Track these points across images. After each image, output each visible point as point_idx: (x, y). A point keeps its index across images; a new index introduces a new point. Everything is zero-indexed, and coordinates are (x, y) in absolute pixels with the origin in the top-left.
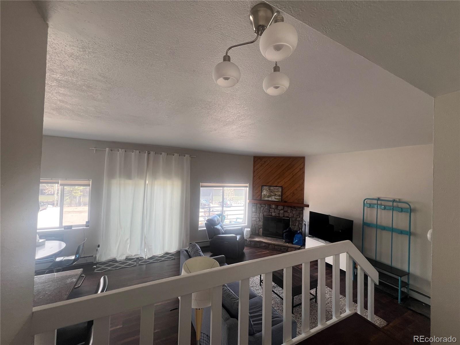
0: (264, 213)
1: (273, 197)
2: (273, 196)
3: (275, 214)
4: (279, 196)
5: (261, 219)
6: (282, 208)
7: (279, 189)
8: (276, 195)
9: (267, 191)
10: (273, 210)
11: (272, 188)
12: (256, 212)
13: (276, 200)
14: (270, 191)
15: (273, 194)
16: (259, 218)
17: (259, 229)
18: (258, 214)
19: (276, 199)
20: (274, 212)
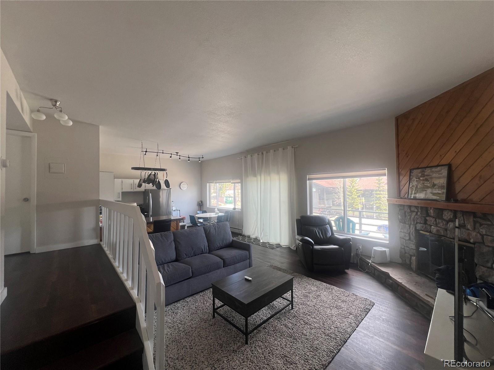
0: (417, 225)
1: (429, 191)
2: (428, 187)
3: (438, 231)
4: (442, 187)
5: (412, 237)
6: (452, 217)
7: (443, 171)
8: (434, 185)
9: (419, 178)
10: (433, 220)
11: (428, 171)
12: (405, 223)
13: (435, 197)
14: (424, 178)
15: (429, 185)
16: (409, 234)
17: (411, 256)
18: (407, 226)
19: (434, 194)
20: (436, 225)
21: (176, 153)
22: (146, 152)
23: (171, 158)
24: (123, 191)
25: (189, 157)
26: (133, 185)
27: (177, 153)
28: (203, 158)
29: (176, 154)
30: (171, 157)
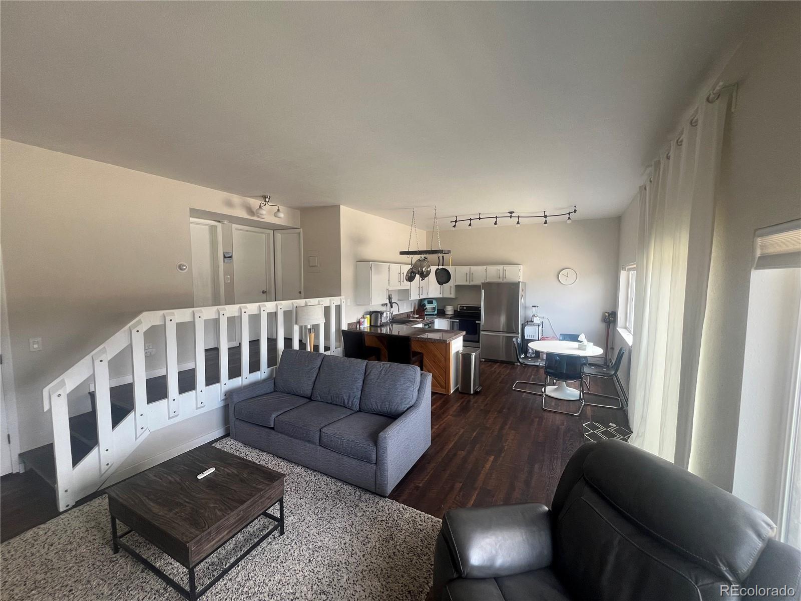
21: (509, 212)
22: (456, 221)
23: (496, 226)
24: (457, 284)
25: (545, 216)
26: (468, 275)
27: (511, 213)
28: (575, 211)
29: (509, 215)
30: (496, 223)
